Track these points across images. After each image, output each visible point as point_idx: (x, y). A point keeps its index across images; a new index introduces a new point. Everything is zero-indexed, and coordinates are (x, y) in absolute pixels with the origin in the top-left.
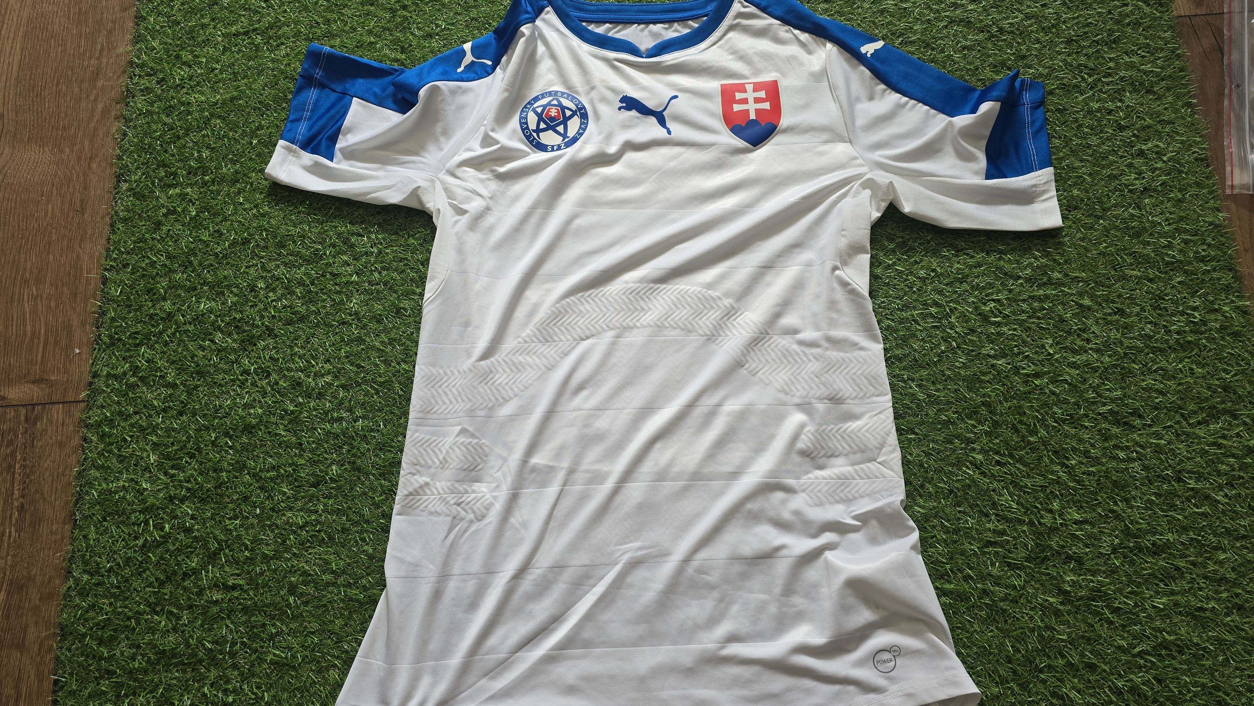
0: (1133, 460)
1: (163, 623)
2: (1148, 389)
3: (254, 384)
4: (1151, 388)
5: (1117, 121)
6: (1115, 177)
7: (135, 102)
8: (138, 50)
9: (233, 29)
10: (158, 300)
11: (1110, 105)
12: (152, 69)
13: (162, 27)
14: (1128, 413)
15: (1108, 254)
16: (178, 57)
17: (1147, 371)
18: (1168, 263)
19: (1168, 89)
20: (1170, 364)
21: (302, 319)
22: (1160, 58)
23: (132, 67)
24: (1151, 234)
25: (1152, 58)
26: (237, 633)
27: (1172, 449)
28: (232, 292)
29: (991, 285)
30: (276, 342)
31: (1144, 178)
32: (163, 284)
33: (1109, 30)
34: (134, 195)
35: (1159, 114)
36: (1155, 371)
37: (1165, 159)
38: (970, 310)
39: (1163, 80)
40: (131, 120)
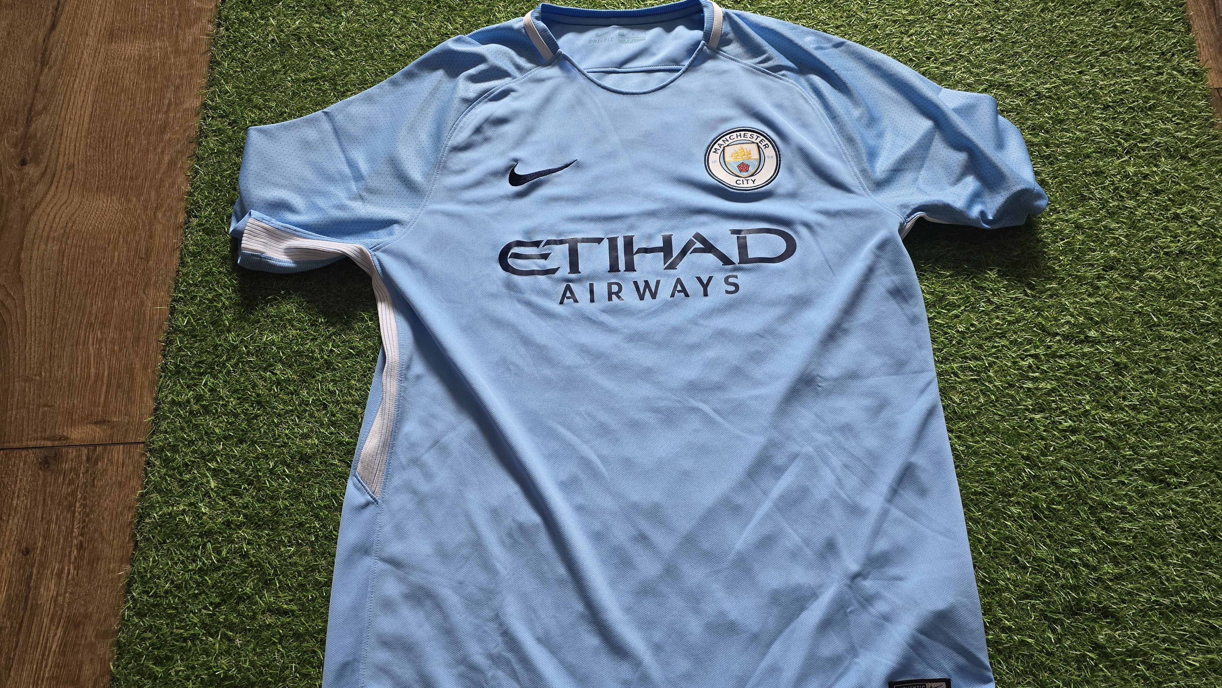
0: (1169, 517)
1: (217, 646)
2: (1185, 448)
3: (311, 415)
4: (1187, 447)
5: (1152, 185)
6: (1151, 239)
7: (208, 142)
8: (212, 93)
9: (302, 75)
10: (222, 332)
11: (1145, 170)
12: (224, 111)
13: (235, 72)
14: (1164, 470)
15: (1144, 314)
16: (249, 100)
17: (1183, 429)
18: (1203, 325)
19: (1203, 155)
20: (1206, 423)
21: (359, 353)
22: (1194, 126)
23: (205, 108)
24: (1186, 296)
25: (1186, 126)
26: (288, 657)
27: (1207, 509)
28: (293, 326)
29: (1030, 342)
30: (334, 375)
31: (1179, 241)
32: (228, 316)
33: (1145, 97)
34: (203, 230)
35: (1194, 180)
36: (1191, 430)
37: (1200, 223)
38: (1009, 364)
39: (1197, 146)
40: (203, 159)
